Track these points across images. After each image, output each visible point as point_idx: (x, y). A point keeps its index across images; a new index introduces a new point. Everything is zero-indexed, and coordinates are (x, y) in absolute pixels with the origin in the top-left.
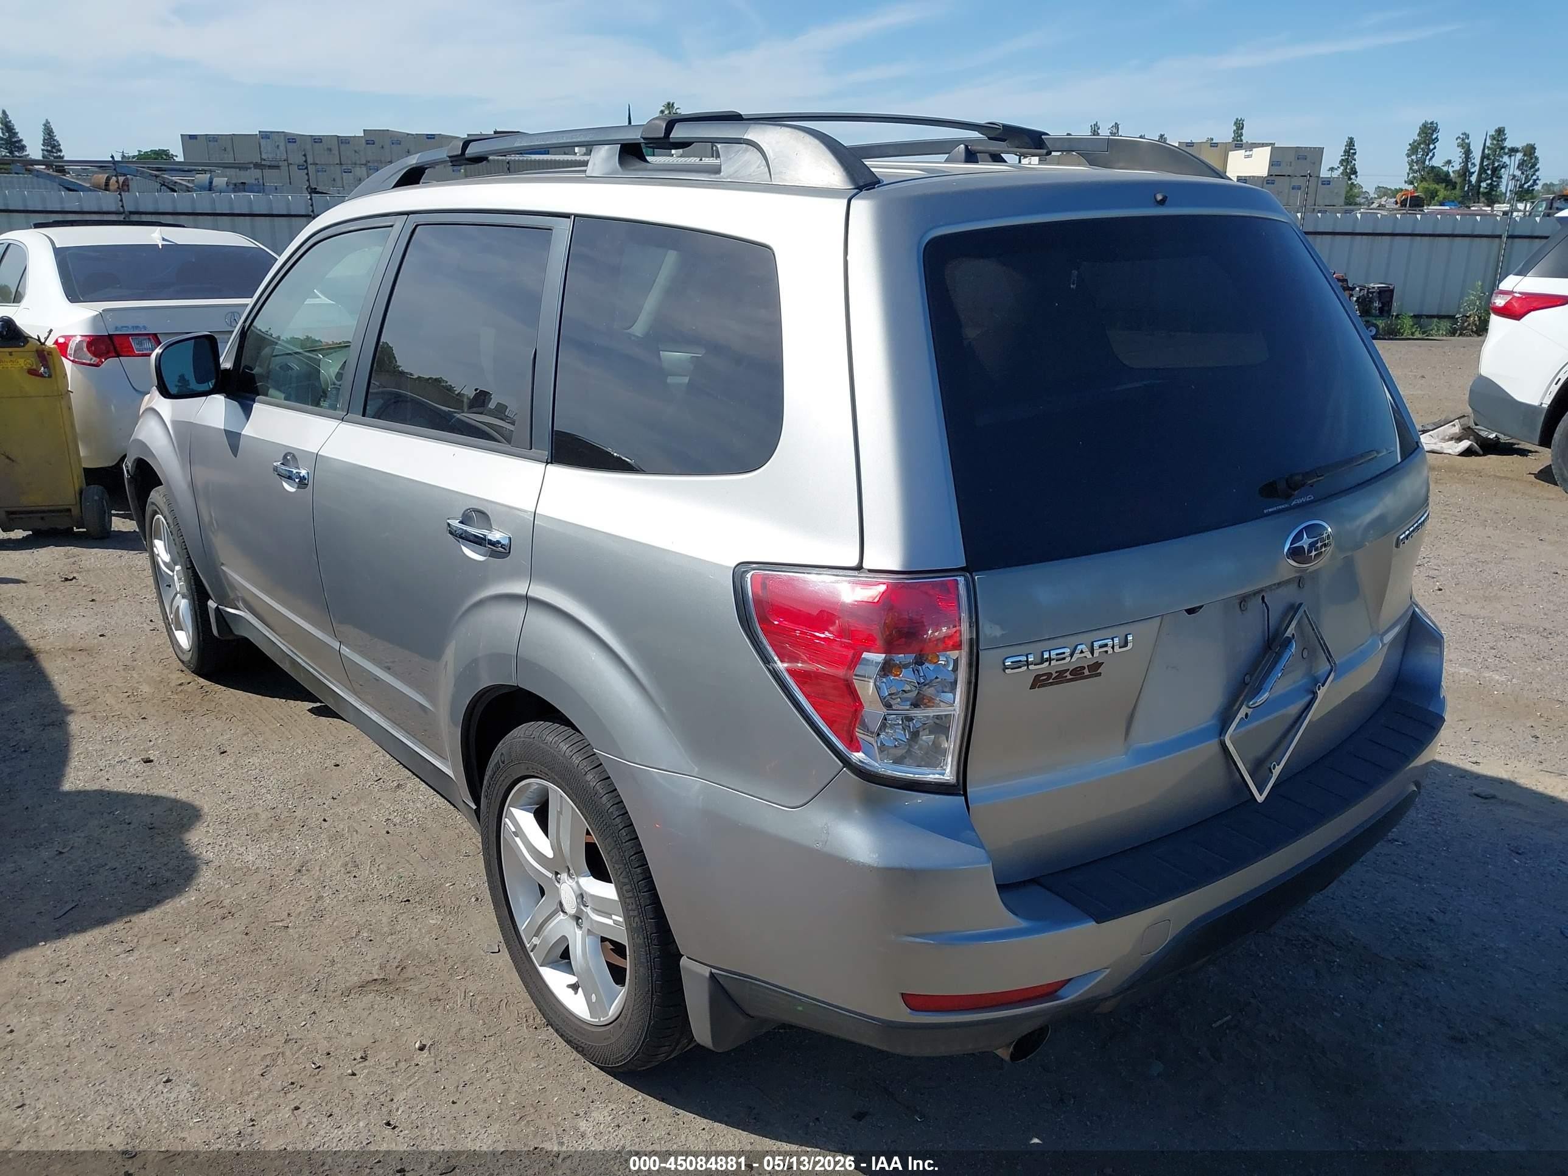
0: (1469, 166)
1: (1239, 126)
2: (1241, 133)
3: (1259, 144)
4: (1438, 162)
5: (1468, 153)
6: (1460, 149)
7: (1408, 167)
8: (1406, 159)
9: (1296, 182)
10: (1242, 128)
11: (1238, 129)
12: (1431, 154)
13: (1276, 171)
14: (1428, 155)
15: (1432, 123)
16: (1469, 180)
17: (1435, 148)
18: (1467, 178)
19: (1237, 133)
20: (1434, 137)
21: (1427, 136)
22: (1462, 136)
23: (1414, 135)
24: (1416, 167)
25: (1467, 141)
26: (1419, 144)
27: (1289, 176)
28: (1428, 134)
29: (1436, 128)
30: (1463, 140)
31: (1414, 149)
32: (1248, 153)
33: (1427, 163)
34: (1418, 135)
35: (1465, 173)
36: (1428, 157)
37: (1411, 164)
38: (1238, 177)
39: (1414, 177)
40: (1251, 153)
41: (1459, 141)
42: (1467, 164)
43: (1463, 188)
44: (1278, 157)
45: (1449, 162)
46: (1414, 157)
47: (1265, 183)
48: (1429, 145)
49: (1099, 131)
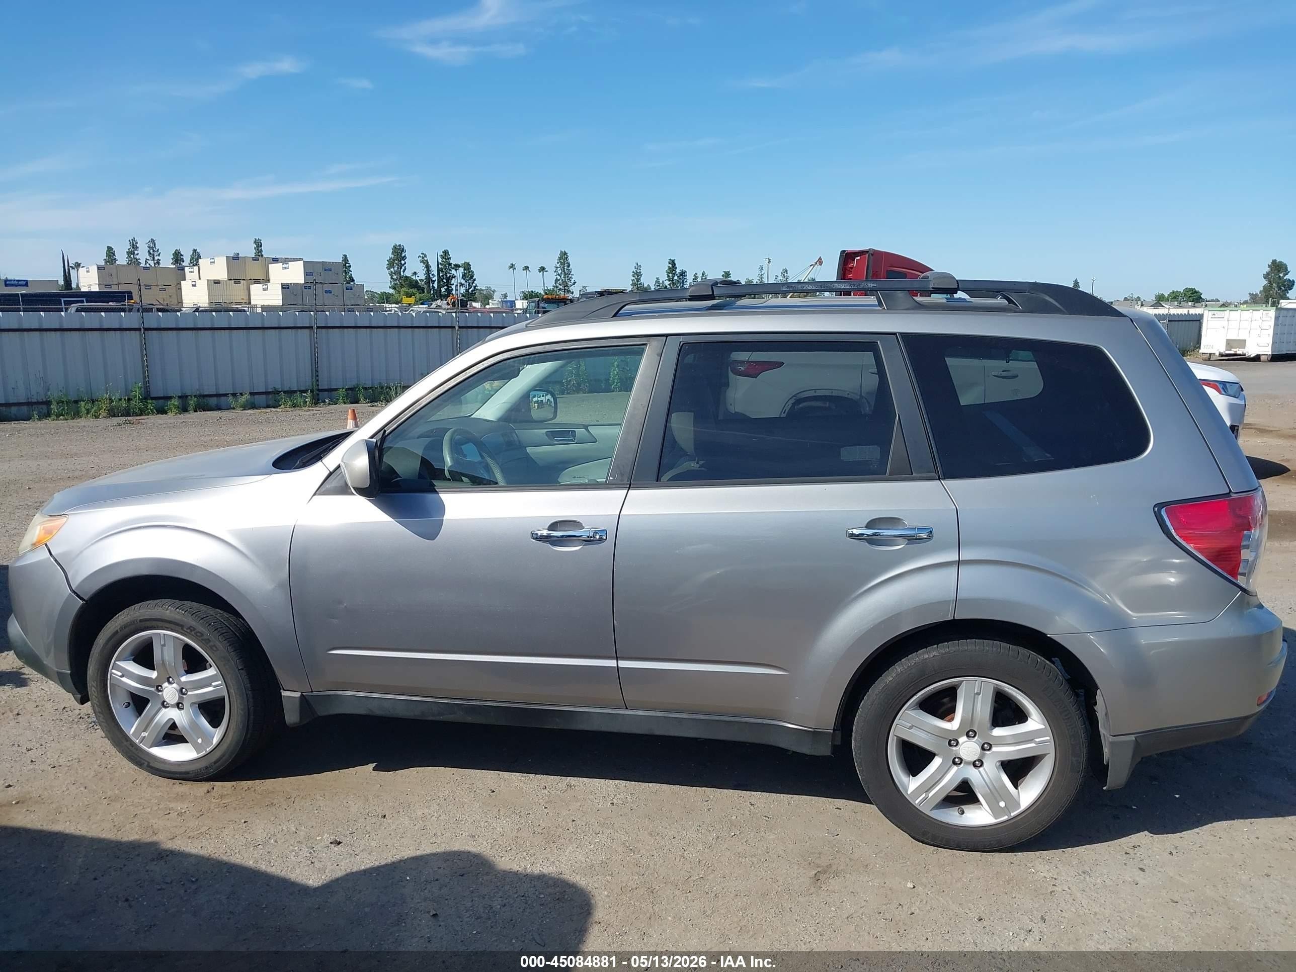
0: (431, 276)
1: (258, 244)
2: (261, 250)
3: (291, 259)
4: (408, 273)
5: (428, 267)
6: (422, 264)
7: (390, 277)
8: (387, 271)
9: (327, 287)
10: (261, 246)
11: (258, 246)
12: (403, 268)
13: (311, 279)
14: (401, 268)
15: (400, 246)
16: (433, 286)
17: (405, 263)
18: (431, 285)
19: (258, 250)
20: (403, 255)
21: (398, 255)
22: (421, 255)
23: (390, 255)
24: (395, 277)
25: (425, 259)
26: (394, 260)
27: (321, 283)
28: (399, 254)
29: (403, 249)
30: (423, 258)
31: (391, 264)
32: (285, 266)
33: (402, 273)
34: (393, 254)
35: (429, 280)
36: (402, 270)
37: (391, 274)
38: (282, 284)
39: (396, 284)
40: (287, 265)
41: (420, 258)
42: (429, 276)
43: (429, 292)
44: (310, 268)
45: (415, 273)
46: (392, 270)
47: (303, 288)
48: (401, 261)
49: (138, 245)
